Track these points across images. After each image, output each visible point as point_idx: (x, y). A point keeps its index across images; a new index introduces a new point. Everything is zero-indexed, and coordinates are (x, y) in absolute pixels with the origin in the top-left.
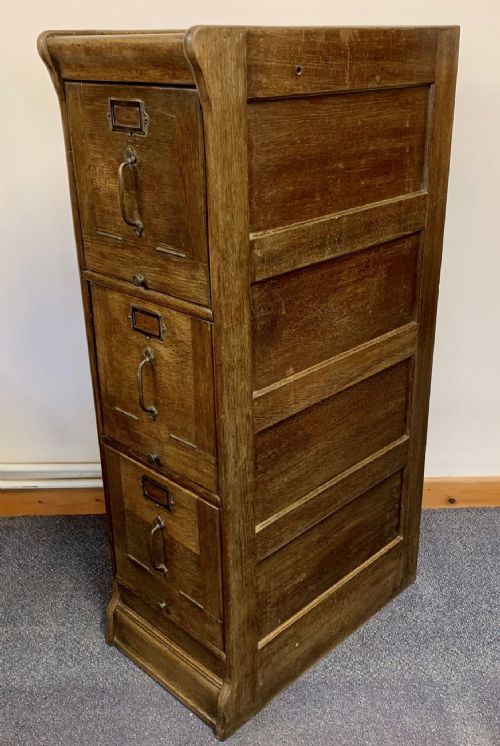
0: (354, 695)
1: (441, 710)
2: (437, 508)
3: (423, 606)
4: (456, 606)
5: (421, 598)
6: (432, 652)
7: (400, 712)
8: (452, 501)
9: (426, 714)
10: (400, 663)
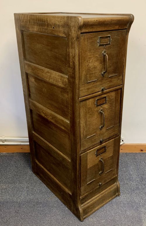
0: (113, 205)
1: (138, 210)
2: (137, 152)
3: (133, 181)
4: (143, 181)
5: (132, 178)
6: (135, 194)
7: (126, 211)
8: (142, 150)
9: (134, 211)
10: (126, 197)
